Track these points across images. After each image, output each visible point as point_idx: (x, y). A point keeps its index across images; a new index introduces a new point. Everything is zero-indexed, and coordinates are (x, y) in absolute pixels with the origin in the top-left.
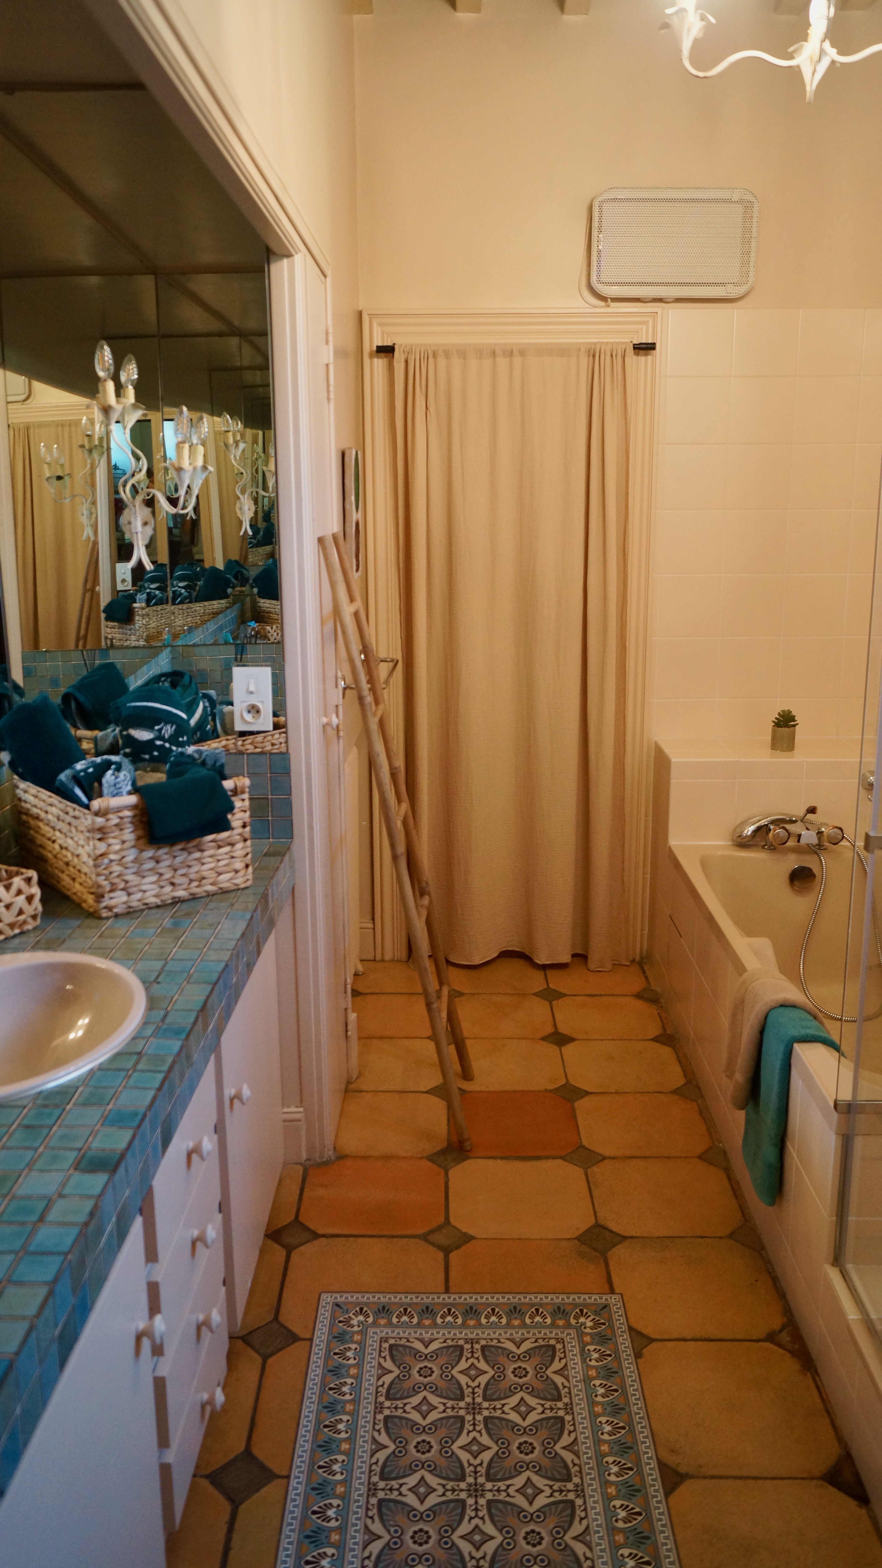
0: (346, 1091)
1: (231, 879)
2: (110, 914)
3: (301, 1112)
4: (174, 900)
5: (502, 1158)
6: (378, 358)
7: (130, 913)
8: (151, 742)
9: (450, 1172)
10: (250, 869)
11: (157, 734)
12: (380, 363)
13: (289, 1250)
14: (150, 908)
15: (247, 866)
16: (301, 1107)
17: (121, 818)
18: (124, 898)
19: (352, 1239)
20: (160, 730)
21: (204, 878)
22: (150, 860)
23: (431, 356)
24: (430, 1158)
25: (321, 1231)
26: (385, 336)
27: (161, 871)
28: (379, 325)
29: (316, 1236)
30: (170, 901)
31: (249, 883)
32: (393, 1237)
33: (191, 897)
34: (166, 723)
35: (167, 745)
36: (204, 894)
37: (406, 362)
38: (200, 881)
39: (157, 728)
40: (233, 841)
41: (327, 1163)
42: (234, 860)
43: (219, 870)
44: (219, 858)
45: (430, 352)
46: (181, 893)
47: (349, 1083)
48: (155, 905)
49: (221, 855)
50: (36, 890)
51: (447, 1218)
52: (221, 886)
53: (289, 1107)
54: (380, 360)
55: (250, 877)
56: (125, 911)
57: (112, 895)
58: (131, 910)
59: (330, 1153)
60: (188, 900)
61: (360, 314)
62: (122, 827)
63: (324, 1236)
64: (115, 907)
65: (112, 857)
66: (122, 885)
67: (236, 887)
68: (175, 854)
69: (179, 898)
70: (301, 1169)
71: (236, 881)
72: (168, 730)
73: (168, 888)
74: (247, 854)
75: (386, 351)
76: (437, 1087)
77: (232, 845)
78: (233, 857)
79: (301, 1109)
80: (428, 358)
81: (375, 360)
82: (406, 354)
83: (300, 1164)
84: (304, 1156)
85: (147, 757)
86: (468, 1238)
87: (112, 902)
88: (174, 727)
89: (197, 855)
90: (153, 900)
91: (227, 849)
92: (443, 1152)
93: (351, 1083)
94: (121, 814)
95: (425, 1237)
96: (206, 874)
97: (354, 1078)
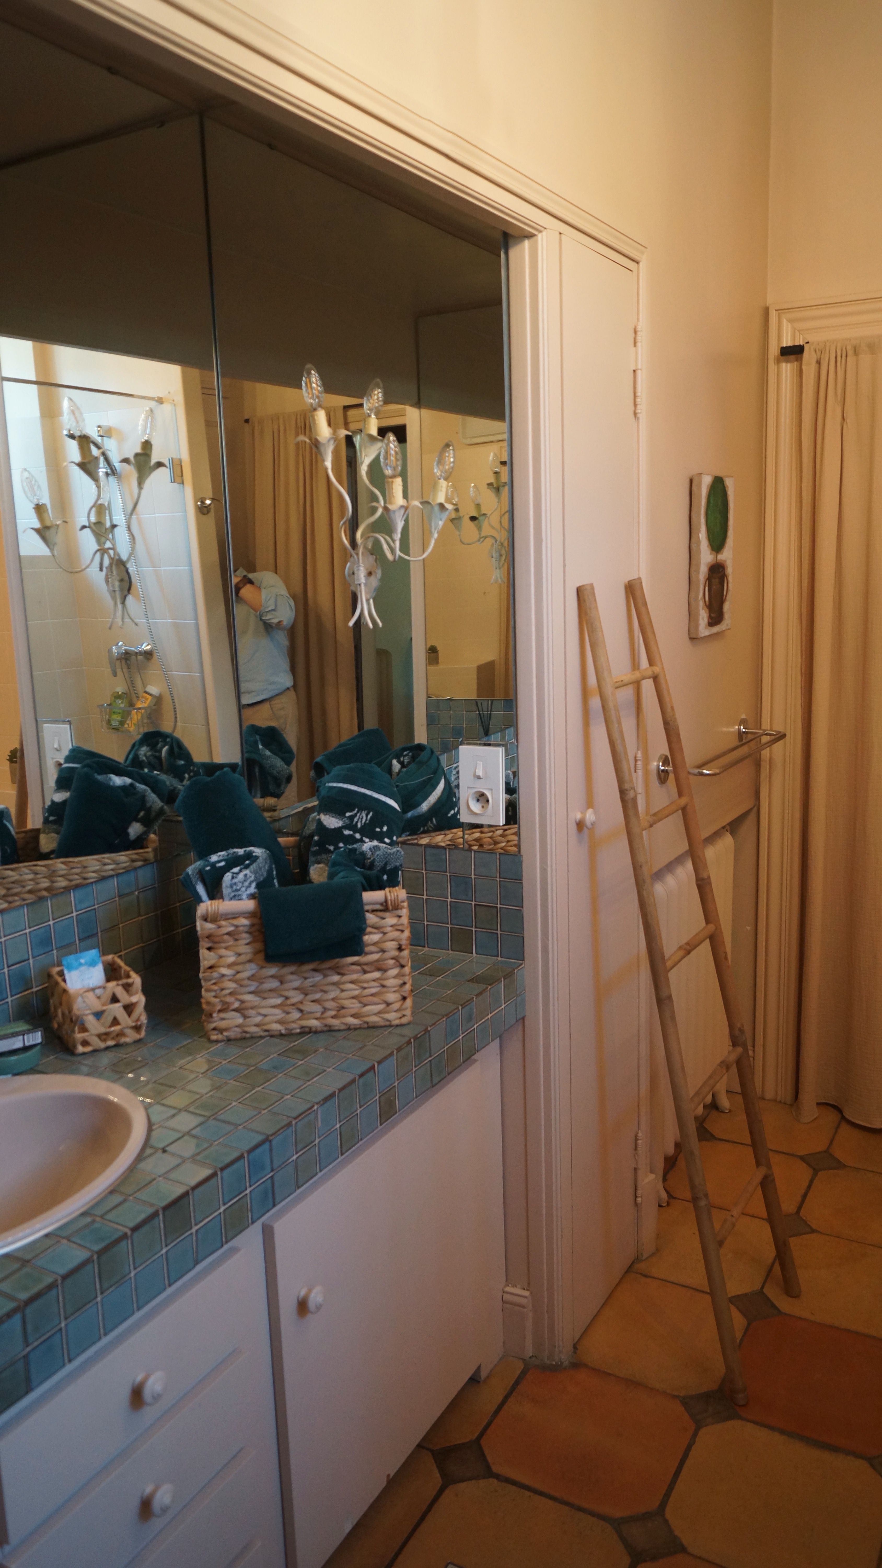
0: (631, 1270)
1: (380, 1012)
2: (220, 1037)
3: (526, 1297)
4: (302, 1030)
5: (782, 1432)
6: (787, 362)
7: (245, 1039)
8: (339, 830)
9: (702, 1432)
10: (409, 1002)
11: (347, 822)
12: (787, 368)
13: (448, 1482)
14: (272, 1036)
15: (404, 998)
16: (528, 1290)
17: (237, 926)
18: (240, 1020)
19: (528, 1493)
20: (352, 818)
21: (343, 1008)
22: (271, 979)
23: (850, 353)
24: (686, 1402)
25: (495, 1469)
26: (797, 333)
27: (286, 993)
28: (790, 321)
29: (489, 1473)
30: (298, 1031)
31: (404, 1020)
32: (580, 1509)
33: (325, 1029)
34: (361, 809)
35: (358, 836)
36: (343, 1027)
37: (819, 362)
38: (338, 1011)
39: (348, 814)
40: (384, 967)
41: (556, 1369)
42: (384, 990)
43: (365, 1000)
44: (365, 985)
45: (849, 348)
46: (314, 1023)
47: (637, 1260)
48: (278, 1033)
49: (367, 981)
50: (139, 998)
51: (663, 1505)
52: (366, 1019)
53: (515, 1286)
54: (789, 365)
55: (408, 1012)
56: (239, 1036)
57: (223, 1015)
58: (248, 1035)
59: (564, 1356)
60: (322, 1032)
61: (766, 311)
62: (237, 937)
63: (497, 1477)
64: (226, 1030)
65: (224, 971)
66: (236, 1005)
67: (388, 1023)
68: (306, 975)
69: (310, 1028)
71: (387, 1016)
72: (363, 818)
73: (296, 1015)
74: (405, 983)
75: (793, 352)
76: (745, 1295)
77: (384, 970)
78: (383, 986)
79: (527, 1293)
80: (847, 356)
81: (784, 365)
82: (819, 353)
83: (524, 1360)
84: (529, 1351)
85: (332, 848)
86: (676, 1547)
87: (223, 1024)
88: (371, 814)
89: (336, 978)
90: (276, 1027)
91: (377, 974)
92: (706, 1397)
93: (642, 1261)
94: (235, 922)
95: (617, 1524)
96: (347, 1003)
97: (645, 1256)
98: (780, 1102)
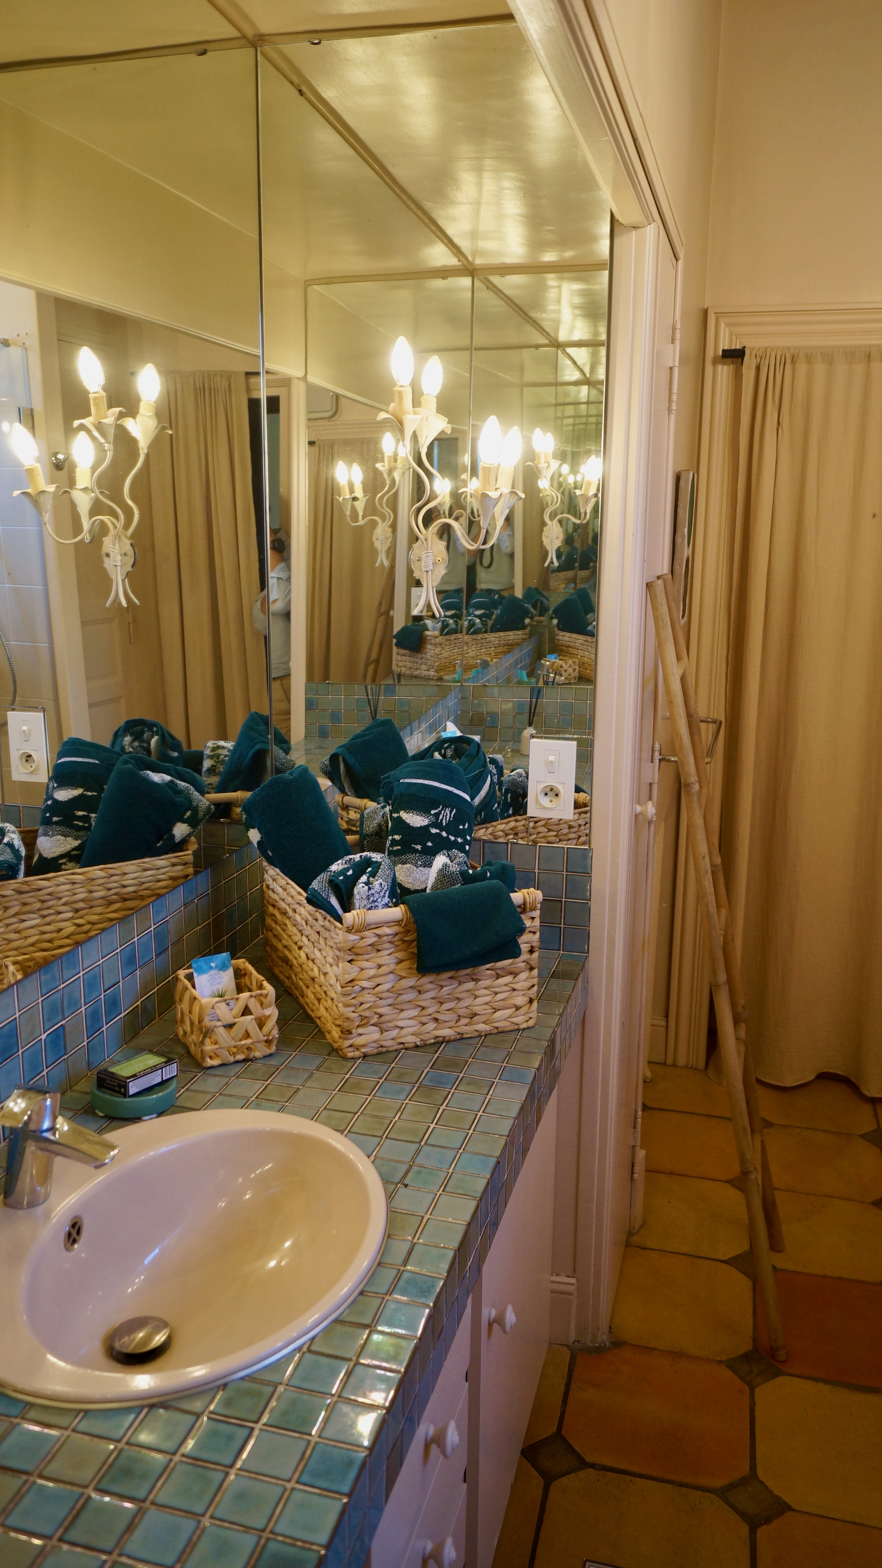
0: (627, 1245)
1: (510, 1017)
2: (357, 1054)
3: (573, 1284)
4: (436, 1040)
5: (826, 1382)
6: (723, 364)
7: (382, 1055)
8: (425, 829)
9: (757, 1391)
10: (535, 1004)
11: (433, 819)
12: (724, 371)
13: (549, 1479)
14: (406, 1049)
15: (531, 1001)
16: (573, 1277)
17: (379, 936)
18: (377, 1036)
19: (628, 1478)
20: (437, 815)
21: (476, 1015)
22: (410, 990)
23: (789, 361)
24: (731, 1365)
25: (589, 1458)
26: (734, 337)
27: (423, 1004)
28: (728, 325)
29: (584, 1464)
30: (432, 1041)
31: (531, 1023)
32: (681, 1485)
33: (458, 1037)
34: (445, 806)
35: (444, 834)
36: (476, 1034)
37: (758, 368)
38: (472, 1018)
39: (433, 812)
40: (517, 970)
41: (599, 1351)
42: (515, 993)
43: (495, 1005)
44: (497, 990)
45: (788, 356)
46: (446, 1032)
47: (630, 1234)
48: (413, 1045)
49: (500, 987)
50: (271, 1011)
51: (753, 1468)
52: (496, 1025)
53: (558, 1275)
54: (725, 367)
55: (534, 1015)
56: (376, 1051)
57: (360, 1030)
58: (384, 1049)
59: (604, 1337)
60: (455, 1040)
61: (705, 312)
62: (379, 948)
63: (593, 1466)
64: (363, 1046)
65: (365, 984)
66: (375, 1019)
67: (516, 1027)
68: (443, 983)
69: (444, 1037)
70: (567, 1354)
71: (514, 1020)
72: (447, 815)
73: (431, 1026)
74: (533, 986)
75: (735, 356)
76: (739, 1256)
77: (515, 974)
78: (514, 990)
79: (573, 1281)
80: (785, 364)
81: (720, 367)
82: (758, 359)
83: (568, 1346)
84: (572, 1337)
85: (419, 847)
86: (782, 1507)
87: (359, 1041)
88: (454, 811)
89: (470, 985)
90: (411, 1040)
91: (508, 979)
92: (747, 1358)
93: (633, 1234)
94: (378, 931)
95: (723, 1493)
96: (477, 1009)
97: (637, 1228)
98: (692, 1068)
